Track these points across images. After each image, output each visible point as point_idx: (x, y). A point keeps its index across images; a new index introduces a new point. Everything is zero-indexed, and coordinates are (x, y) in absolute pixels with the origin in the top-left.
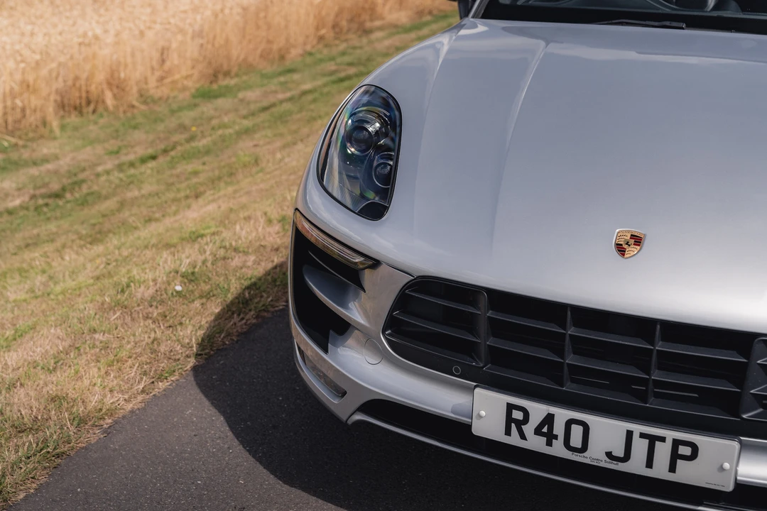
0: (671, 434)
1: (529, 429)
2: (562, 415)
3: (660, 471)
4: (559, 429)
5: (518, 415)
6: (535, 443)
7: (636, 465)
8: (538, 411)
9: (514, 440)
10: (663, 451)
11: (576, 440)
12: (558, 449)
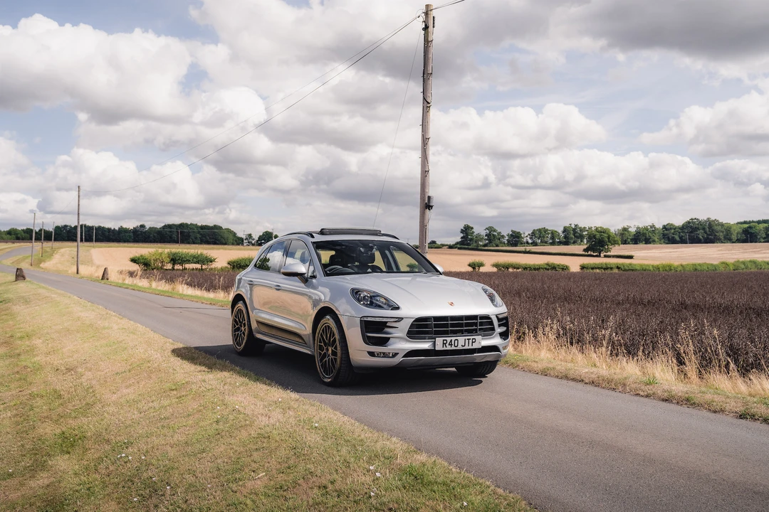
0: (471, 337)
1: (447, 345)
2: (453, 339)
3: (470, 347)
4: (453, 343)
5: (445, 342)
6: (449, 348)
7: (466, 347)
8: (449, 339)
9: (445, 348)
10: (471, 341)
11: (456, 345)
12: (453, 348)
